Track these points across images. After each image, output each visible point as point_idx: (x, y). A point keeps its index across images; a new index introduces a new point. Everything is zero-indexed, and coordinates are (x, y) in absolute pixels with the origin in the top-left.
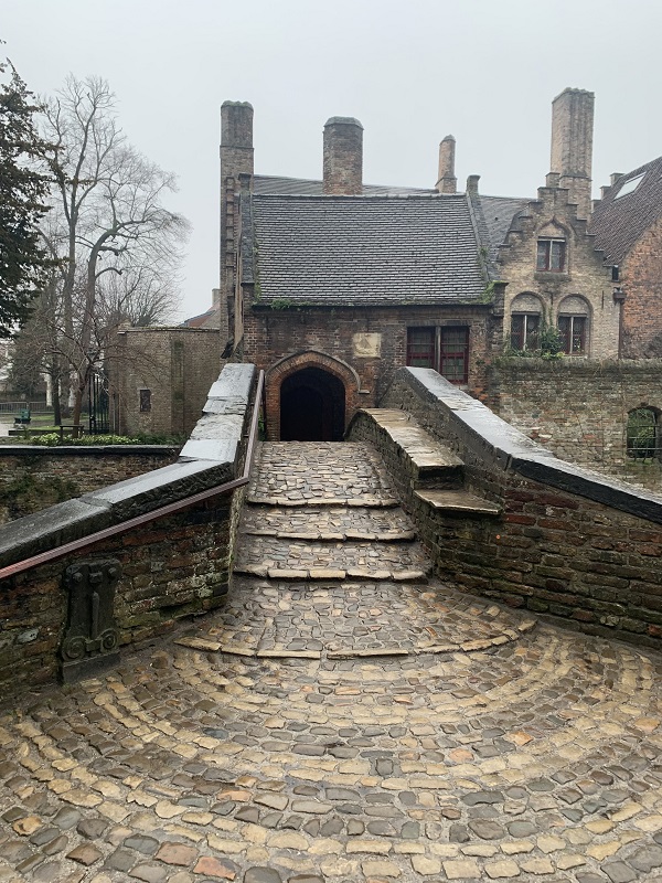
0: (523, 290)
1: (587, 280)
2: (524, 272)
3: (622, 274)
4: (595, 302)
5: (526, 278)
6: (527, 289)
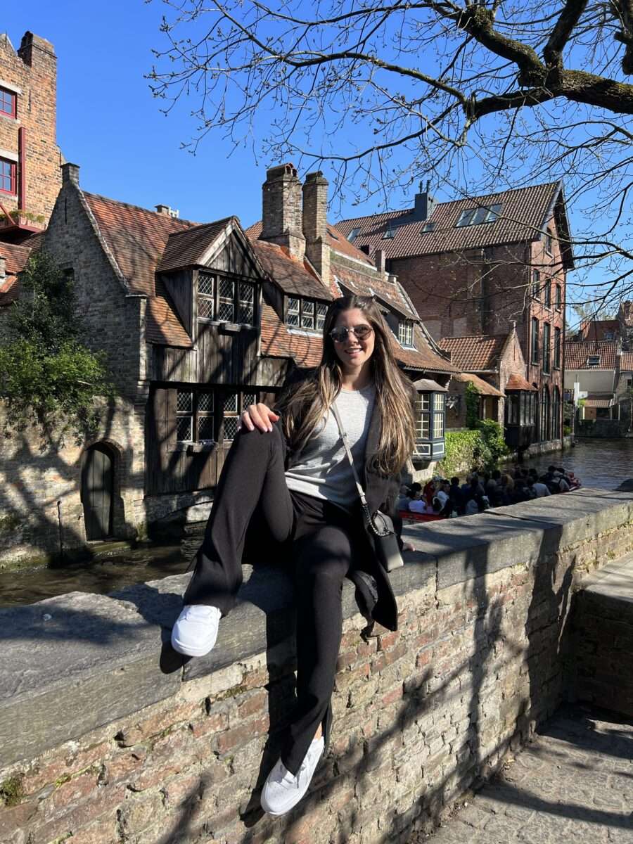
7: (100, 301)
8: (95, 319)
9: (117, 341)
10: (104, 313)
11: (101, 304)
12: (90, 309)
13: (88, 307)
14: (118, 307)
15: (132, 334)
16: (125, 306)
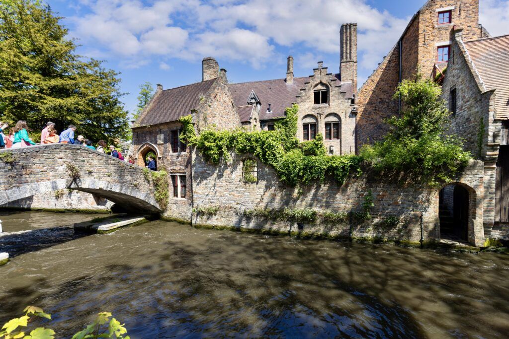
0: (307, 114)
1: (338, 106)
2: (307, 106)
3: (356, 101)
4: (342, 116)
5: (308, 109)
6: (309, 113)
7: (468, 101)
8: (466, 113)
9: (476, 123)
10: (470, 108)
11: (468, 103)
12: (463, 108)
13: (462, 107)
14: (477, 102)
15: (484, 117)
16: (481, 100)
